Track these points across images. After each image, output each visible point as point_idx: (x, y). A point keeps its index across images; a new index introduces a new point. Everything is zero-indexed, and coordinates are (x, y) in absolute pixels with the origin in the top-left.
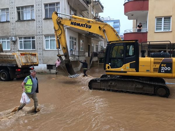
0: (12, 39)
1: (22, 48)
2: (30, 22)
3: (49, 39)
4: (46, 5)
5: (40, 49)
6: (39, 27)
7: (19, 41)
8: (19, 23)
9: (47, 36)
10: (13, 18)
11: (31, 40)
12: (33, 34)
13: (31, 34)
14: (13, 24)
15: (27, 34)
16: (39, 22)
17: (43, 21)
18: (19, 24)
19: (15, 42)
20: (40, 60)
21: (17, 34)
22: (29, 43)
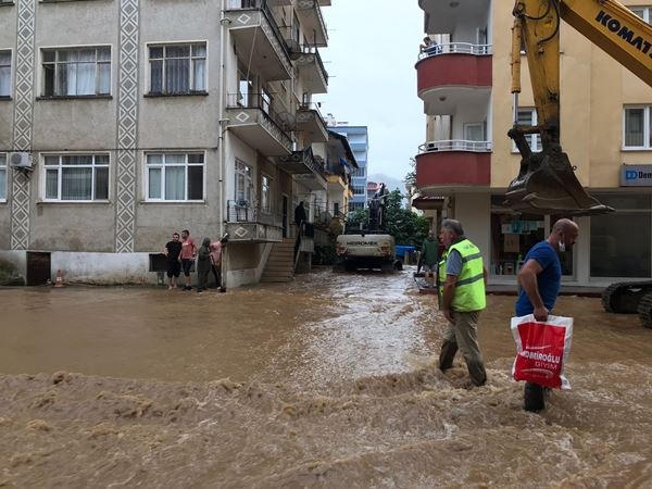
0: (17, 159)
1: (56, 196)
2: (94, 104)
3: (164, 165)
4: (155, 51)
5: (126, 198)
6: (128, 122)
7: (43, 168)
8: (48, 105)
9: (153, 154)
10: (24, 88)
11: (93, 166)
12: (102, 144)
13: (93, 145)
14: (23, 106)
15: (80, 145)
16: (128, 104)
17: (143, 102)
18: (49, 109)
19: (26, 173)
20: (125, 237)
21: (39, 142)
22: (83, 176)
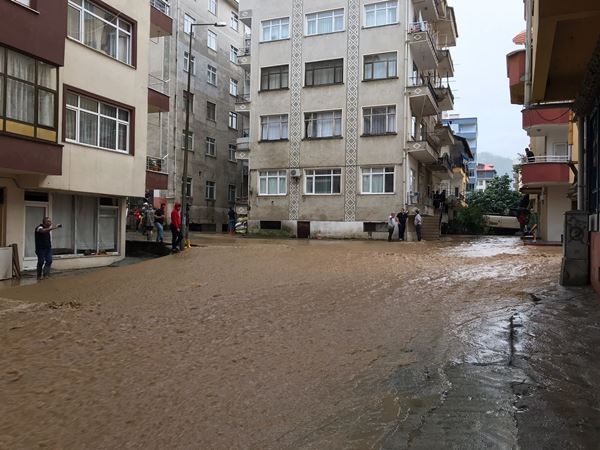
0: (294, 173)
1: (311, 191)
2: (332, 141)
3: (371, 174)
4: (366, 110)
5: (351, 192)
6: (351, 151)
7: (305, 177)
8: (308, 143)
9: (366, 168)
10: (295, 134)
11: (332, 175)
12: (337, 163)
13: (332, 164)
14: (295, 144)
15: (325, 164)
16: (351, 141)
17: (360, 140)
18: (308, 145)
19: (297, 180)
20: (350, 213)
21: (303, 163)
22: (326, 181)
